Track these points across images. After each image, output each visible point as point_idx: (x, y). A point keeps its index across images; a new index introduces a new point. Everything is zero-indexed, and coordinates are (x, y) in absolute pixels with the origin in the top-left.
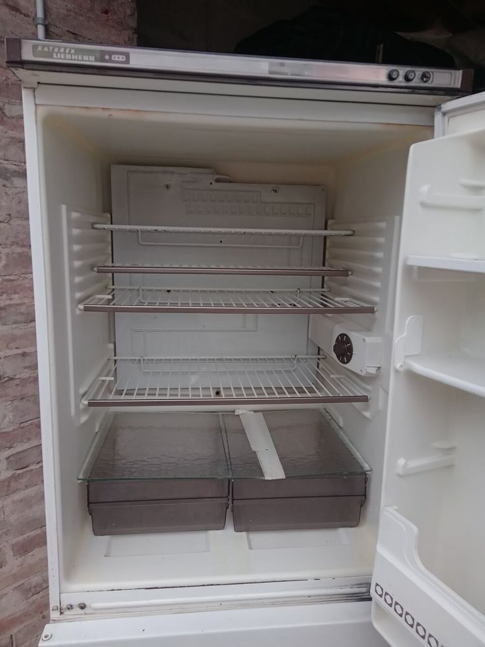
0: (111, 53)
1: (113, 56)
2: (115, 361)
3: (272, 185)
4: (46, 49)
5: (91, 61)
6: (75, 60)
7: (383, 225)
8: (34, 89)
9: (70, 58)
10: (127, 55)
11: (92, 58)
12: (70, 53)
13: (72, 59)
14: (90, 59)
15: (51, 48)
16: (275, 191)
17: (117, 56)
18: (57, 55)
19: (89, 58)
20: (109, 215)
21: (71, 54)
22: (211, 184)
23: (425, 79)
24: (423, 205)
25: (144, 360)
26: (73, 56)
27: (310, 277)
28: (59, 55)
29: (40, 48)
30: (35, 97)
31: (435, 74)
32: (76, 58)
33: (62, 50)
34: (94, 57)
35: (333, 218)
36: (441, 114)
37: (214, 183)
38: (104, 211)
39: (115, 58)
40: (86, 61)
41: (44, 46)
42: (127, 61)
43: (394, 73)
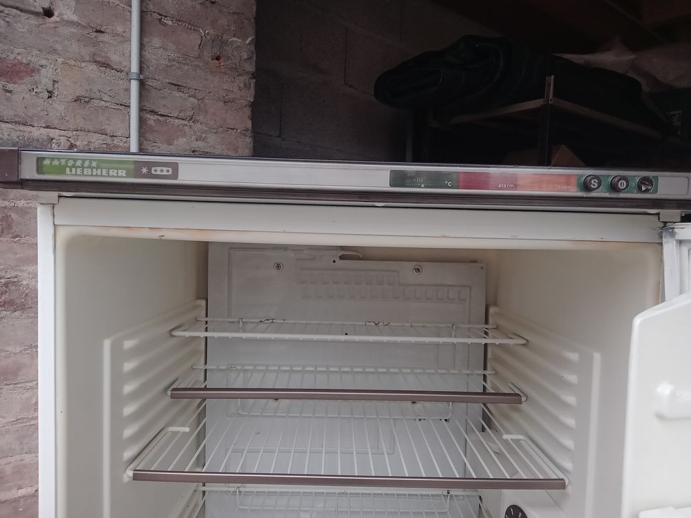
0: (150, 165)
1: (153, 169)
2: (204, 492)
3: (414, 263)
4: (56, 163)
5: (122, 177)
6: (97, 175)
7: (574, 356)
8: (53, 206)
9: (90, 173)
10: (175, 167)
11: (123, 173)
12: (89, 167)
13: (92, 175)
14: (120, 175)
15: (63, 162)
16: (418, 270)
17: (159, 169)
18: (71, 171)
19: (117, 173)
20: (203, 303)
21: (92, 168)
22: (334, 261)
23: (643, 188)
24: (661, 417)
25: (240, 492)
26: (94, 170)
27: (465, 404)
28: (74, 170)
29: (47, 162)
30: (54, 216)
31: (660, 179)
32: (99, 174)
33: (79, 163)
34: (124, 172)
35: (496, 304)
36: (675, 242)
37: (338, 260)
38: (198, 298)
39: (158, 171)
40: (113, 176)
41: (53, 159)
42: (175, 175)
43: (592, 182)
